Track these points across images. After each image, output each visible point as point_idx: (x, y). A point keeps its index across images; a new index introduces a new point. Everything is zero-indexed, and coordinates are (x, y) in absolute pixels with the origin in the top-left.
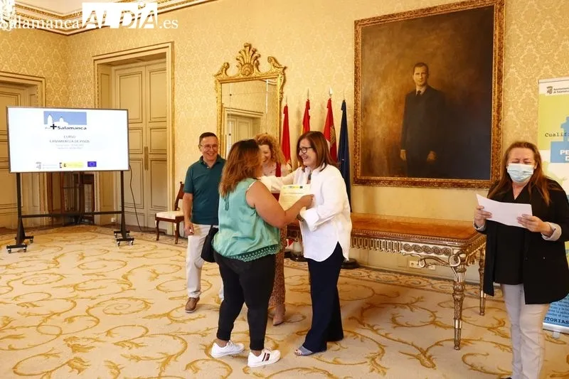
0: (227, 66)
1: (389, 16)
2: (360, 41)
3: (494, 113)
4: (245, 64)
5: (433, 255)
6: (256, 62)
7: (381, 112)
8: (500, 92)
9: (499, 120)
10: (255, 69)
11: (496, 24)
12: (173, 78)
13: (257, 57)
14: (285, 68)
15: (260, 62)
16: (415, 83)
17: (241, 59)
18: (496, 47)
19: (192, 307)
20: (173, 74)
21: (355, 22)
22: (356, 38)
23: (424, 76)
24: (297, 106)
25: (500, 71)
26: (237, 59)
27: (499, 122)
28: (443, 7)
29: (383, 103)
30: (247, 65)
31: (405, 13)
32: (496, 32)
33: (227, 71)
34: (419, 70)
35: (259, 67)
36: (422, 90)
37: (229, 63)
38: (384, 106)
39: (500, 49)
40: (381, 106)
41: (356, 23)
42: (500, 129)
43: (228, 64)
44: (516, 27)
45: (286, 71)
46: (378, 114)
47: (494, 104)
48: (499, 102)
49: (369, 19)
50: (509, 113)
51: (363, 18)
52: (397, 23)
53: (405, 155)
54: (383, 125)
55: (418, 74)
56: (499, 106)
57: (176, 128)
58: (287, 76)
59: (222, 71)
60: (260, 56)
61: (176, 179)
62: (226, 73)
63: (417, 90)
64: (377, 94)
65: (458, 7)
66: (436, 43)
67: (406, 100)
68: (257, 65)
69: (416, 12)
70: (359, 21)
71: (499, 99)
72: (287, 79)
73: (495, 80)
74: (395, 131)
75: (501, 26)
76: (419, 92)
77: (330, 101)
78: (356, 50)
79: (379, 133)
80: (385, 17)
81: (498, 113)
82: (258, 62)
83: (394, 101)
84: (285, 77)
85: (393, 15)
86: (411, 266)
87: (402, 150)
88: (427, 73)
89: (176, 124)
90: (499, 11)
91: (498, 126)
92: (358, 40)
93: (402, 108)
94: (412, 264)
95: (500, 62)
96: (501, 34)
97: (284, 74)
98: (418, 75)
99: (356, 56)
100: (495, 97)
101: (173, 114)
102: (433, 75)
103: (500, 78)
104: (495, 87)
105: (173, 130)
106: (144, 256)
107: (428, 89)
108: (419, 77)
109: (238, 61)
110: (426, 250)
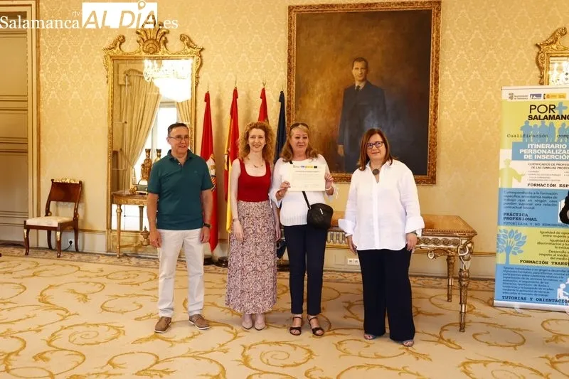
0: (122, 40)
1: (328, 6)
2: (294, 28)
3: (431, 112)
4: (148, 40)
5: (442, 246)
6: (163, 38)
7: (317, 105)
8: (436, 92)
9: (435, 119)
10: (162, 47)
11: (433, 28)
12: (38, 47)
13: (165, 33)
14: (202, 49)
15: (168, 39)
16: (354, 78)
17: (142, 33)
18: (433, 49)
19: (163, 327)
20: (38, 41)
21: (289, 7)
22: (290, 25)
23: (363, 71)
24: (217, 93)
25: (437, 72)
26: (138, 33)
27: (435, 121)
28: (383, 4)
29: (320, 96)
30: (151, 41)
31: (344, 5)
32: (434, 35)
33: (122, 46)
34: (358, 65)
35: (167, 44)
36: (362, 85)
37: (125, 35)
38: (321, 99)
39: (437, 52)
40: (317, 99)
41: (291, 9)
42: (436, 127)
43: (123, 37)
44: (449, 32)
45: (202, 53)
46: (314, 107)
47: (431, 103)
48: (435, 102)
49: (306, 7)
50: (444, 113)
51: (298, 4)
52: (336, 14)
53: (342, 150)
54: (320, 119)
55: (357, 69)
56: (436, 105)
57: (41, 110)
58: (203, 58)
59: (116, 45)
60: (168, 32)
61: (42, 176)
62: (120, 47)
63: (356, 85)
64: (313, 87)
65: (398, 7)
66: (376, 39)
67: (345, 94)
68: (165, 42)
69: (357, 6)
70: (293, 7)
71: (436, 99)
72: (204, 63)
73: (432, 80)
74: (333, 125)
75: (438, 30)
76: (359, 87)
77: (263, 91)
78: (290, 38)
79: (315, 128)
80: (323, 6)
81: (435, 112)
82: (166, 38)
83: (332, 94)
84: (202, 60)
85: (332, 6)
86: (349, 263)
87: (341, 146)
88: (366, 68)
89: (42, 106)
90: (437, 16)
91: (434, 124)
92: (293, 28)
93: (340, 102)
94: (351, 261)
95: (437, 65)
96: (438, 37)
97: (201, 57)
98: (357, 71)
99: (290, 44)
100: (431, 97)
101: (38, 92)
102: (372, 71)
103: (437, 79)
104: (432, 87)
105: (38, 114)
106: (34, 275)
107: (368, 84)
108: (359, 72)
109: (138, 36)
110: (435, 242)
